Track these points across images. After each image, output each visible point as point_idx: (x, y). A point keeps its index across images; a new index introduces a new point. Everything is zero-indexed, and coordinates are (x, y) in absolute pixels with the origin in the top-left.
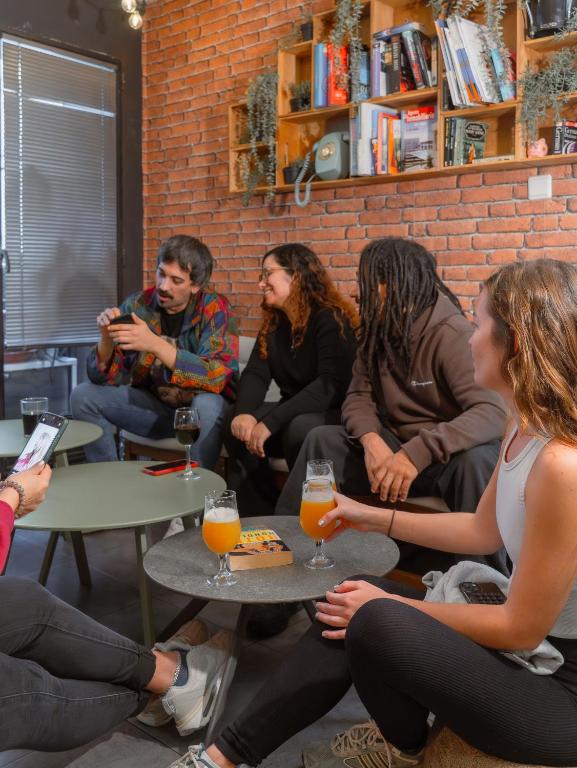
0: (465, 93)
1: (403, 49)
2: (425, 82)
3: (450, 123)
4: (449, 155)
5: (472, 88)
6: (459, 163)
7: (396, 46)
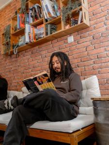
0: (48, 15)
1: (35, 11)
2: (40, 17)
3: (46, 25)
4: (47, 34)
5: (49, 13)
6: (49, 35)
7: (34, 11)
